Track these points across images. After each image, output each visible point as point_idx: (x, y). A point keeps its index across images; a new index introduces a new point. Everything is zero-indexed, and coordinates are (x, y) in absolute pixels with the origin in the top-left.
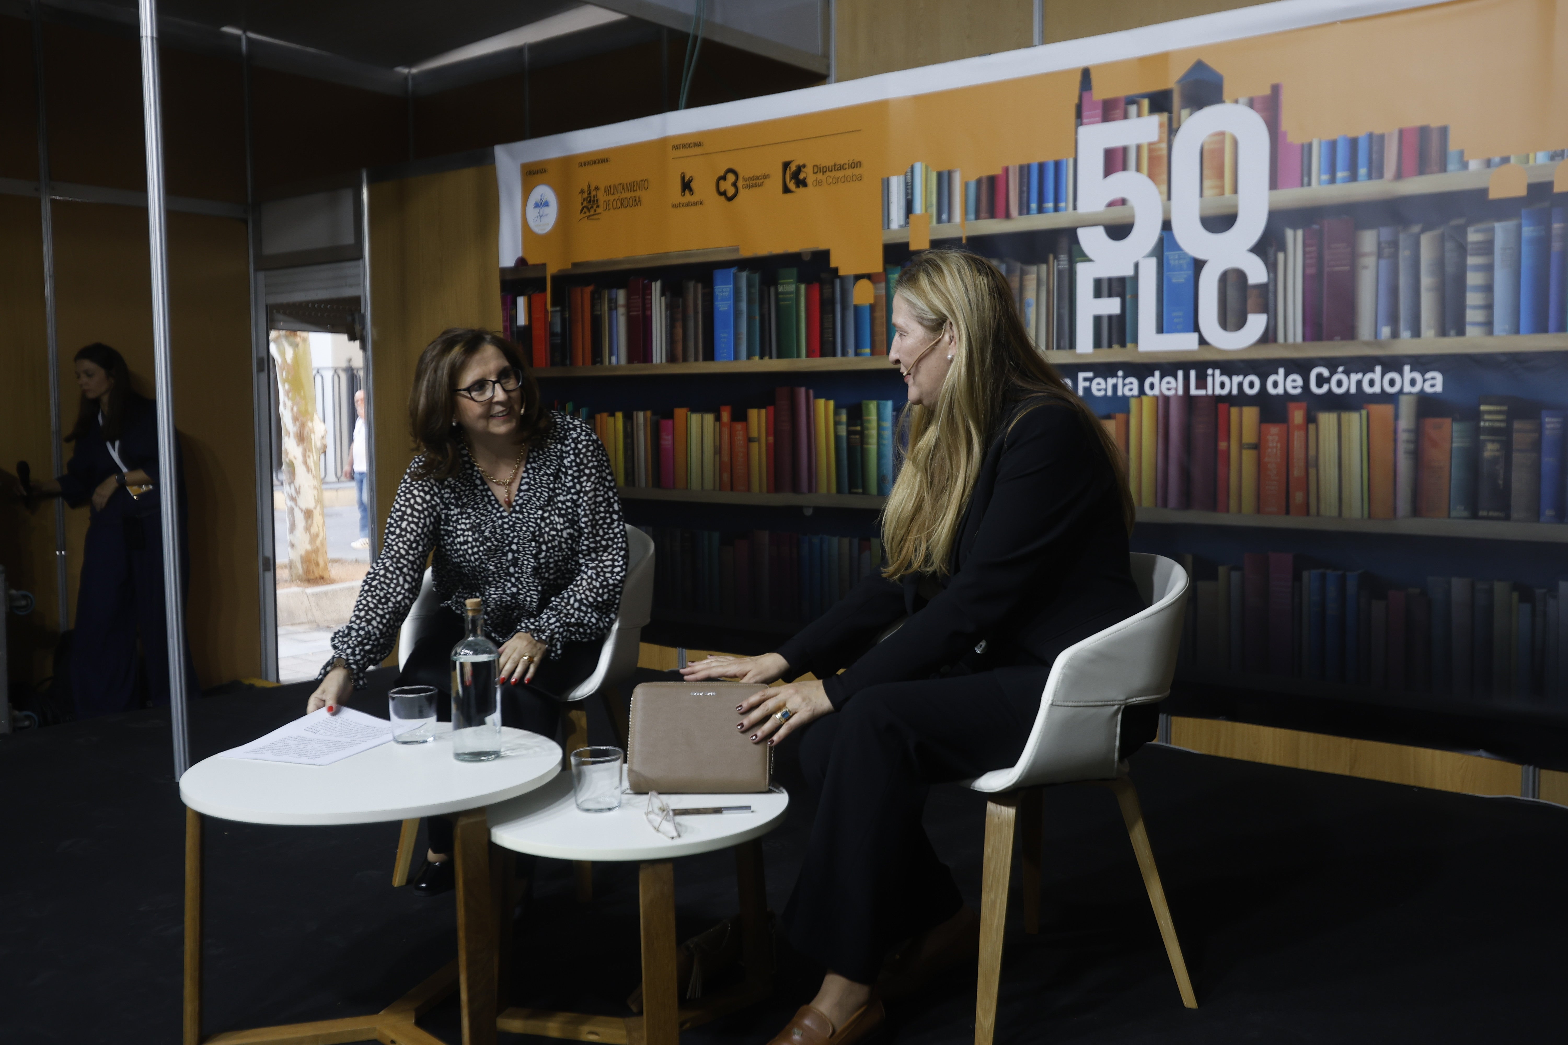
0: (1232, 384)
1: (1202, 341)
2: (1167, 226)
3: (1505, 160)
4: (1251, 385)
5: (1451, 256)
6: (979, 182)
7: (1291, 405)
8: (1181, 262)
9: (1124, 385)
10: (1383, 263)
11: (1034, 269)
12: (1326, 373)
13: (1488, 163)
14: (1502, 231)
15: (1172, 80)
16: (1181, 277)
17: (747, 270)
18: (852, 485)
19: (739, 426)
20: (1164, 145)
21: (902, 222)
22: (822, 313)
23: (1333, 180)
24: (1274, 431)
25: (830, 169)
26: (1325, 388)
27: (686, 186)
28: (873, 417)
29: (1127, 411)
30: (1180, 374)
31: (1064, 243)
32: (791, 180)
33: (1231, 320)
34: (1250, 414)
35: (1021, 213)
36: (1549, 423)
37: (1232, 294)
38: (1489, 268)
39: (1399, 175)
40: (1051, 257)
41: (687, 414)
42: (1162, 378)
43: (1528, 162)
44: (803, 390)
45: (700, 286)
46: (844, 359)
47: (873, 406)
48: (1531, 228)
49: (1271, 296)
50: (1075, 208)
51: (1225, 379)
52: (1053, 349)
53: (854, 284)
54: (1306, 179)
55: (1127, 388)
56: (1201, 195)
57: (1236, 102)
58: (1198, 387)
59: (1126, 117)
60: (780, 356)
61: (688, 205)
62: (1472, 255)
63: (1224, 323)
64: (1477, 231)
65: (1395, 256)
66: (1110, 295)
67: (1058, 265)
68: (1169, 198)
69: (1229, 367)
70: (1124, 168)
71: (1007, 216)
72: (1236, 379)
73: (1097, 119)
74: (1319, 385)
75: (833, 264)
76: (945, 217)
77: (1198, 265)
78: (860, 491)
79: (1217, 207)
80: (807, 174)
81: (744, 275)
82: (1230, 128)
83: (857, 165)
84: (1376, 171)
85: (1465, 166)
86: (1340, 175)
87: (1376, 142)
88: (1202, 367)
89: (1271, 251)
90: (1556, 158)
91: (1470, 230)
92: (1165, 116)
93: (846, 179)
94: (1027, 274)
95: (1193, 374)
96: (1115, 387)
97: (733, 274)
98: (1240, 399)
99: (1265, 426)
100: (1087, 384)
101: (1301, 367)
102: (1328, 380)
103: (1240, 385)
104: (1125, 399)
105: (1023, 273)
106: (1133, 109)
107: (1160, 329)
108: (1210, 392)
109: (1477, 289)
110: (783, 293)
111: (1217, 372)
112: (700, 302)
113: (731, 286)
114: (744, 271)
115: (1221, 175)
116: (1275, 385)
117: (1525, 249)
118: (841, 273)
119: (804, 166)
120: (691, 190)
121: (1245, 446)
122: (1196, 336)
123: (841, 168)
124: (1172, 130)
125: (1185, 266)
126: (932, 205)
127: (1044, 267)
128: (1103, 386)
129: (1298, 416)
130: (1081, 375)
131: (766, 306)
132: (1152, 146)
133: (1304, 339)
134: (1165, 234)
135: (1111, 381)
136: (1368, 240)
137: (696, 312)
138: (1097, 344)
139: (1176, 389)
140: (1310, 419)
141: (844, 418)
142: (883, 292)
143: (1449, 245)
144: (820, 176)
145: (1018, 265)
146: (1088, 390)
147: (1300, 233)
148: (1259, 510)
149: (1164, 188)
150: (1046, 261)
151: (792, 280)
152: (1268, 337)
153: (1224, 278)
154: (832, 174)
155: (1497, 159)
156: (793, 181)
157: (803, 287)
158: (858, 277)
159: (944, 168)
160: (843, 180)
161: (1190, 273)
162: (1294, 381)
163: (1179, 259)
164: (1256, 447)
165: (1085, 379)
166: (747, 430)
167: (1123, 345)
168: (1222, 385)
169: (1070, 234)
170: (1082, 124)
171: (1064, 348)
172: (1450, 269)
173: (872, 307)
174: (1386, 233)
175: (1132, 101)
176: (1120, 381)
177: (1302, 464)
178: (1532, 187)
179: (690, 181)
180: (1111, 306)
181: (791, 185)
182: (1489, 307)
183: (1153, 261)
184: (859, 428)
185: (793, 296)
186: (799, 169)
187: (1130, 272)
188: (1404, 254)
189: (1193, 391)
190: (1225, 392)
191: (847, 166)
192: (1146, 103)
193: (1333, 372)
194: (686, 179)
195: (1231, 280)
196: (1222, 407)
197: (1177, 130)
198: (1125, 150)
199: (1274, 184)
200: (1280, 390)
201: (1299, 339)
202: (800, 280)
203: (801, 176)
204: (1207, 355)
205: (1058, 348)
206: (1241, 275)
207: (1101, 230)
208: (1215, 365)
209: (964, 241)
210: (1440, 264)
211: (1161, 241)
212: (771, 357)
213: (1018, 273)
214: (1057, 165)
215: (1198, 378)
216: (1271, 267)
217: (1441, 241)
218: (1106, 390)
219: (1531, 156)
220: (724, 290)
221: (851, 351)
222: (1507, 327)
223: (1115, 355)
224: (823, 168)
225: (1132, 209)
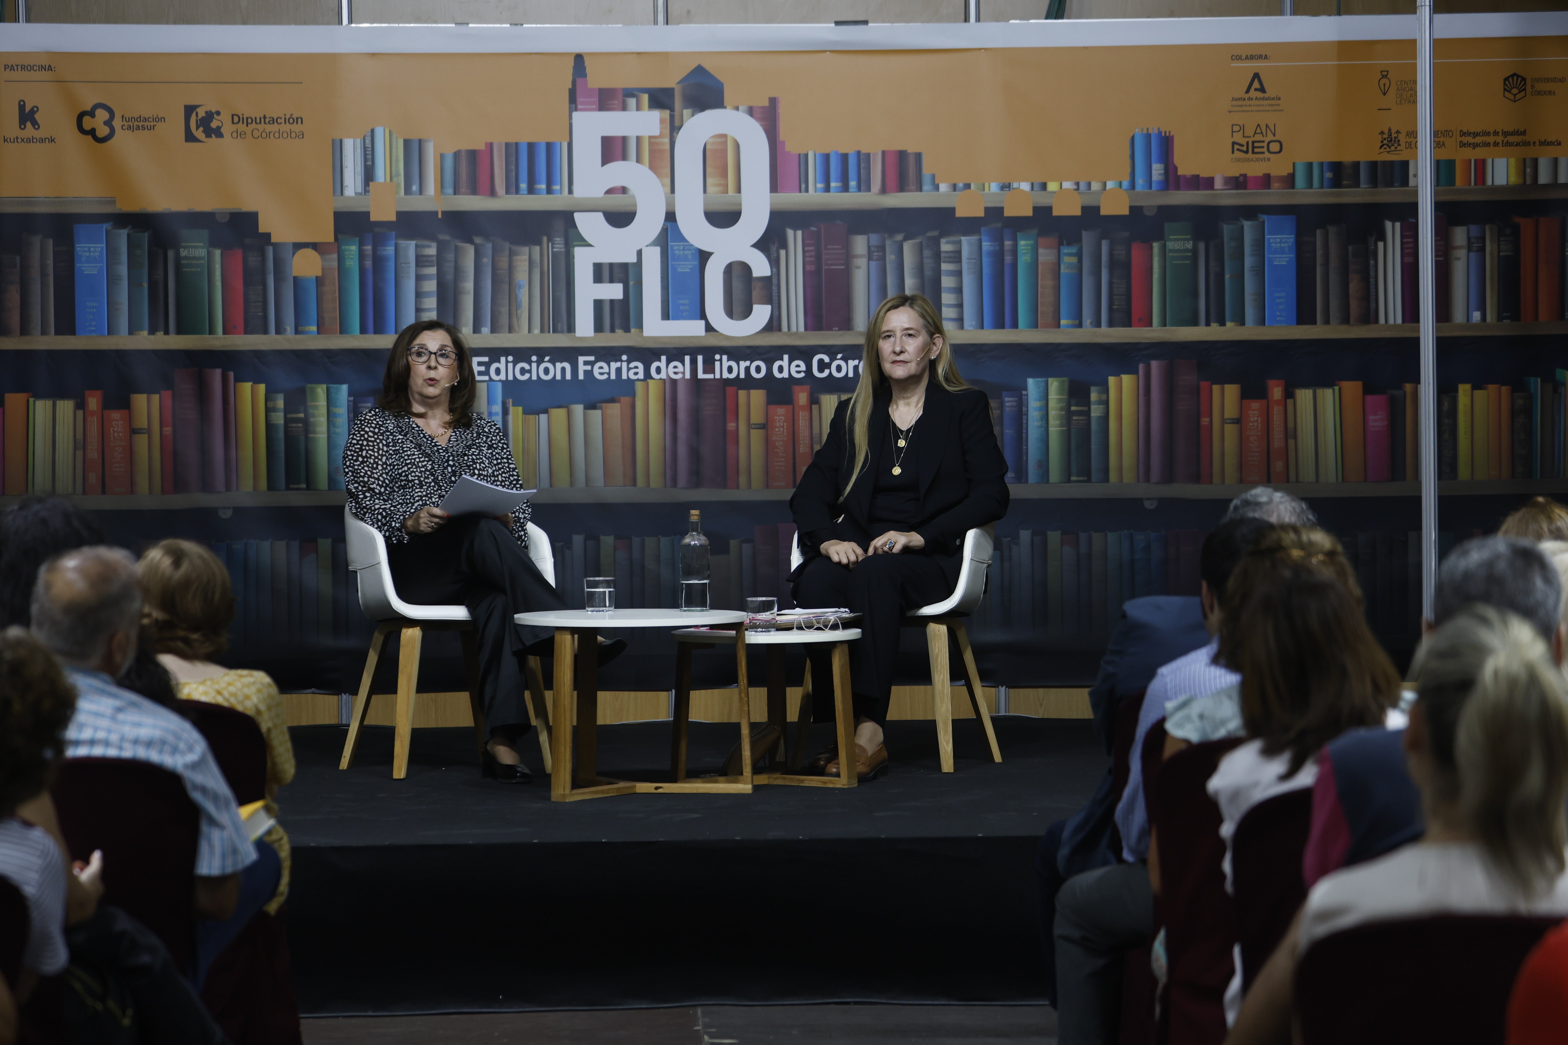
0: (739, 369)
1: (709, 328)
2: (671, 217)
3: (968, 186)
4: (758, 369)
5: (928, 262)
6: (457, 155)
7: (796, 388)
8: (686, 252)
9: (629, 369)
10: (873, 264)
11: (526, 249)
12: (827, 359)
13: (954, 187)
14: (967, 243)
15: (671, 80)
16: (688, 266)
17: (130, 227)
18: (291, 480)
19: (116, 416)
20: (667, 140)
21: (360, 189)
22: (247, 283)
23: (827, 189)
24: (780, 412)
25: (258, 121)
26: (826, 373)
27: (27, 116)
28: (322, 402)
29: (633, 395)
30: (687, 358)
31: (559, 225)
32: (197, 128)
33: (737, 309)
34: (758, 397)
35: (508, 192)
36: (1007, 402)
37: (737, 285)
38: (959, 274)
39: (884, 190)
40: (545, 239)
41: (28, 401)
42: (668, 362)
43: (984, 190)
44: (218, 372)
45: (50, 242)
46: (278, 337)
47: (321, 391)
48: (989, 244)
49: (774, 288)
50: (570, 191)
51: (733, 364)
52: (549, 332)
53: (294, 254)
54: (803, 186)
55: (632, 372)
56: (705, 191)
57: (737, 109)
58: (705, 372)
59: (624, 108)
60: (180, 331)
61: (30, 140)
62: (944, 262)
63: (730, 312)
64: (947, 243)
65: (883, 259)
66: (611, 281)
67: (553, 248)
68: (673, 191)
69: (737, 353)
70: (624, 158)
71: (492, 193)
72: (743, 364)
73: (594, 107)
74: (821, 370)
75: (262, 229)
76: (415, 188)
77: (704, 256)
78: (304, 486)
79: (722, 203)
80: (223, 121)
81: (124, 233)
82: (733, 133)
83: (299, 120)
84: (864, 185)
85: (937, 188)
86: (833, 184)
87: (863, 159)
88: (709, 353)
89: (773, 248)
90: (1005, 189)
91: (943, 241)
92: (667, 113)
93: (280, 135)
94: (517, 255)
95: (700, 358)
96: (619, 371)
97: (106, 230)
98: (748, 383)
99: (772, 408)
100: (589, 368)
101: (804, 353)
102: (828, 366)
103: (747, 369)
104: (631, 382)
105: (512, 254)
106: (632, 102)
107: (666, 316)
108: (718, 376)
109: (950, 290)
110: (186, 258)
111: (725, 357)
112: (50, 262)
113: (104, 245)
114: (124, 228)
115: (724, 175)
116: (781, 369)
117: (985, 260)
118: (274, 239)
119: (218, 113)
120: (35, 124)
121: (753, 426)
122: (703, 322)
123: (273, 121)
124: (674, 128)
125: (690, 257)
126: (398, 175)
127: (537, 248)
128: (606, 369)
129: (802, 398)
130: (581, 359)
131: (161, 271)
132: (653, 140)
133: (806, 329)
134: (669, 225)
135: (614, 365)
136: (860, 244)
137: (44, 275)
138: (599, 327)
139: (684, 373)
140: (814, 401)
141: (280, 403)
142: (335, 264)
143: (927, 253)
144: (241, 127)
145: (507, 245)
146: (589, 374)
147: (799, 233)
148: (767, 485)
149: (668, 181)
150: (539, 243)
151: (202, 244)
152: (773, 325)
153: (729, 269)
154: (261, 127)
155: (961, 185)
156: (201, 129)
157: (218, 253)
158: (298, 246)
159: (414, 136)
160: (277, 135)
161: (696, 263)
162: (798, 366)
163: (684, 250)
164: (764, 426)
165: (586, 363)
166: (130, 418)
167: (627, 330)
168: (730, 370)
169: (567, 218)
170: (576, 110)
171: (562, 332)
172: (928, 273)
173: (319, 281)
174: (875, 238)
175: (630, 93)
176: (625, 365)
177: (807, 441)
178: (987, 210)
179: (33, 111)
180: (614, 291)
181: (199, 134)
182: (960, 306)
183: (658, 249)
184: (302, 415)
185: (204, 262)
186: (210, 116)
187: (633, 259)
188: (891, 257)
189: (701, 375)
190: (733, 376)
191: (283, 121)
192: (645, 98)
193: (833, 359)
194: (28, 109)
195: (736, 272)
196: (730, 390)
197: (680, 128)
198: (624, 139)
199: (774, 187)
200: (785, 375)
201: (802, 328)
202: (213, 243)
203: (214, 124)
204: (713, 341)
205: (555, 331)
206: (745, 268)
207: (601, 215)
208: (722, 350)
209: (440, 216)
210: (920, 269)
211: (664, 231)
212: (167, 332)
213: (507, 253)
214: (549, 146)
215: (705, 362)
216: (774, 262)
217: (920, 248)
218: (609, 374)
219: (986, 185)
220: (92, 249)
221: (290, 328)
222: (974, 323)
223: (619, 339)
224: (247, 118)
225: (634, 197)
